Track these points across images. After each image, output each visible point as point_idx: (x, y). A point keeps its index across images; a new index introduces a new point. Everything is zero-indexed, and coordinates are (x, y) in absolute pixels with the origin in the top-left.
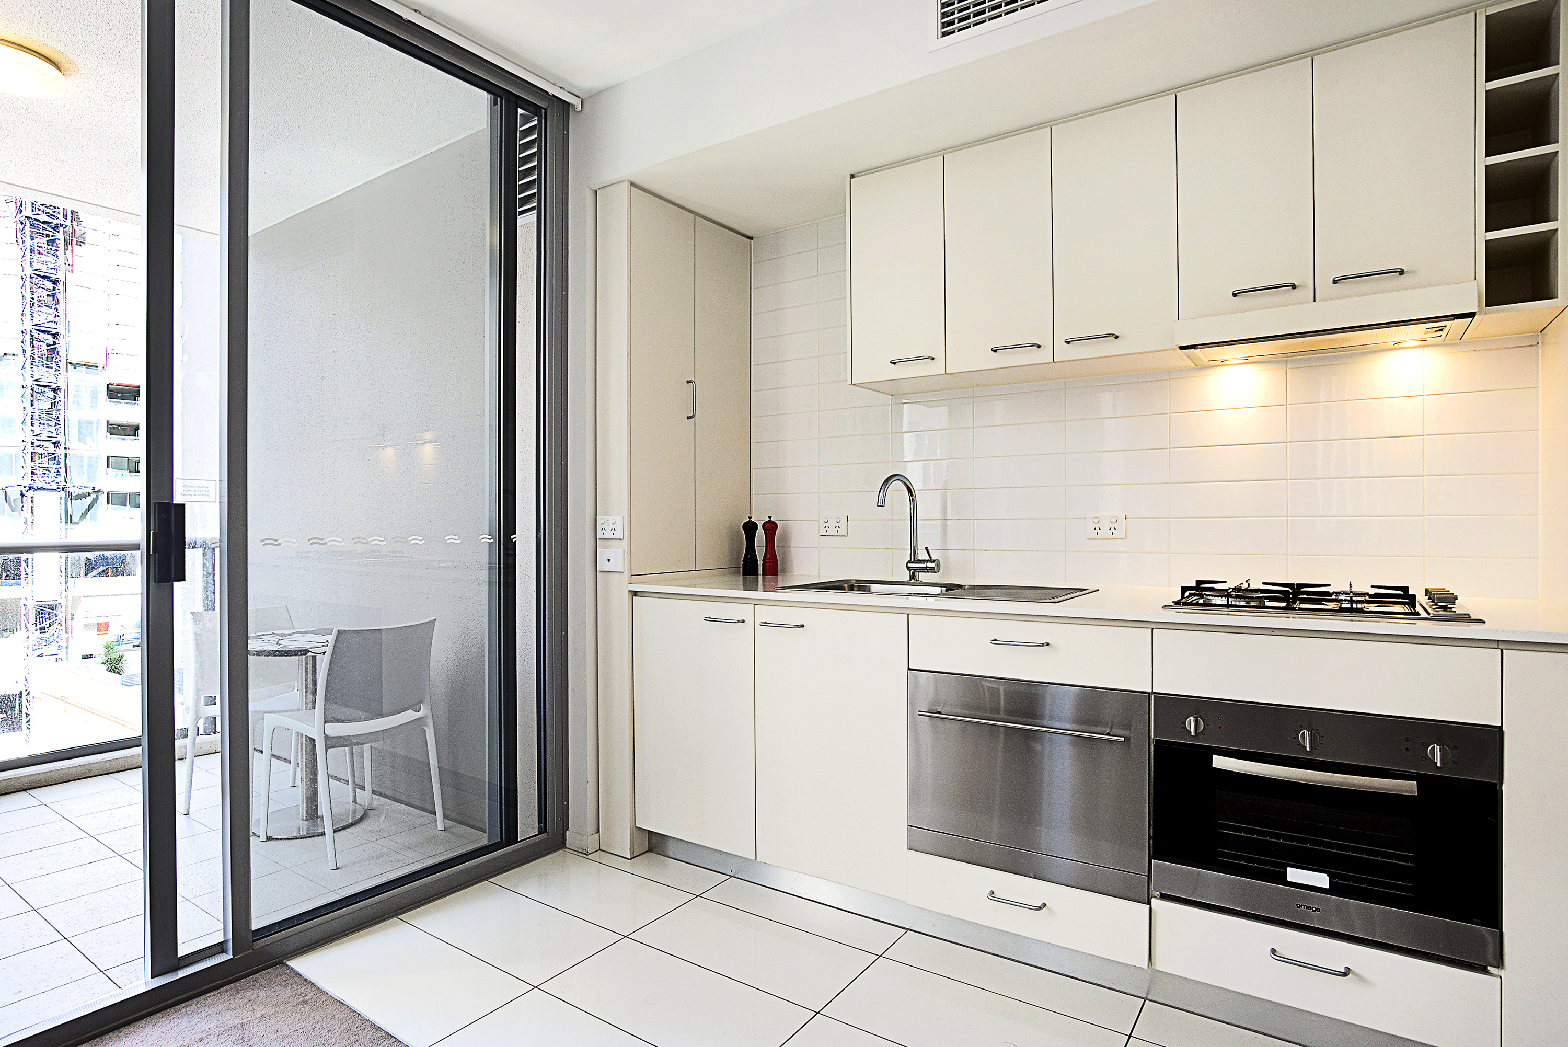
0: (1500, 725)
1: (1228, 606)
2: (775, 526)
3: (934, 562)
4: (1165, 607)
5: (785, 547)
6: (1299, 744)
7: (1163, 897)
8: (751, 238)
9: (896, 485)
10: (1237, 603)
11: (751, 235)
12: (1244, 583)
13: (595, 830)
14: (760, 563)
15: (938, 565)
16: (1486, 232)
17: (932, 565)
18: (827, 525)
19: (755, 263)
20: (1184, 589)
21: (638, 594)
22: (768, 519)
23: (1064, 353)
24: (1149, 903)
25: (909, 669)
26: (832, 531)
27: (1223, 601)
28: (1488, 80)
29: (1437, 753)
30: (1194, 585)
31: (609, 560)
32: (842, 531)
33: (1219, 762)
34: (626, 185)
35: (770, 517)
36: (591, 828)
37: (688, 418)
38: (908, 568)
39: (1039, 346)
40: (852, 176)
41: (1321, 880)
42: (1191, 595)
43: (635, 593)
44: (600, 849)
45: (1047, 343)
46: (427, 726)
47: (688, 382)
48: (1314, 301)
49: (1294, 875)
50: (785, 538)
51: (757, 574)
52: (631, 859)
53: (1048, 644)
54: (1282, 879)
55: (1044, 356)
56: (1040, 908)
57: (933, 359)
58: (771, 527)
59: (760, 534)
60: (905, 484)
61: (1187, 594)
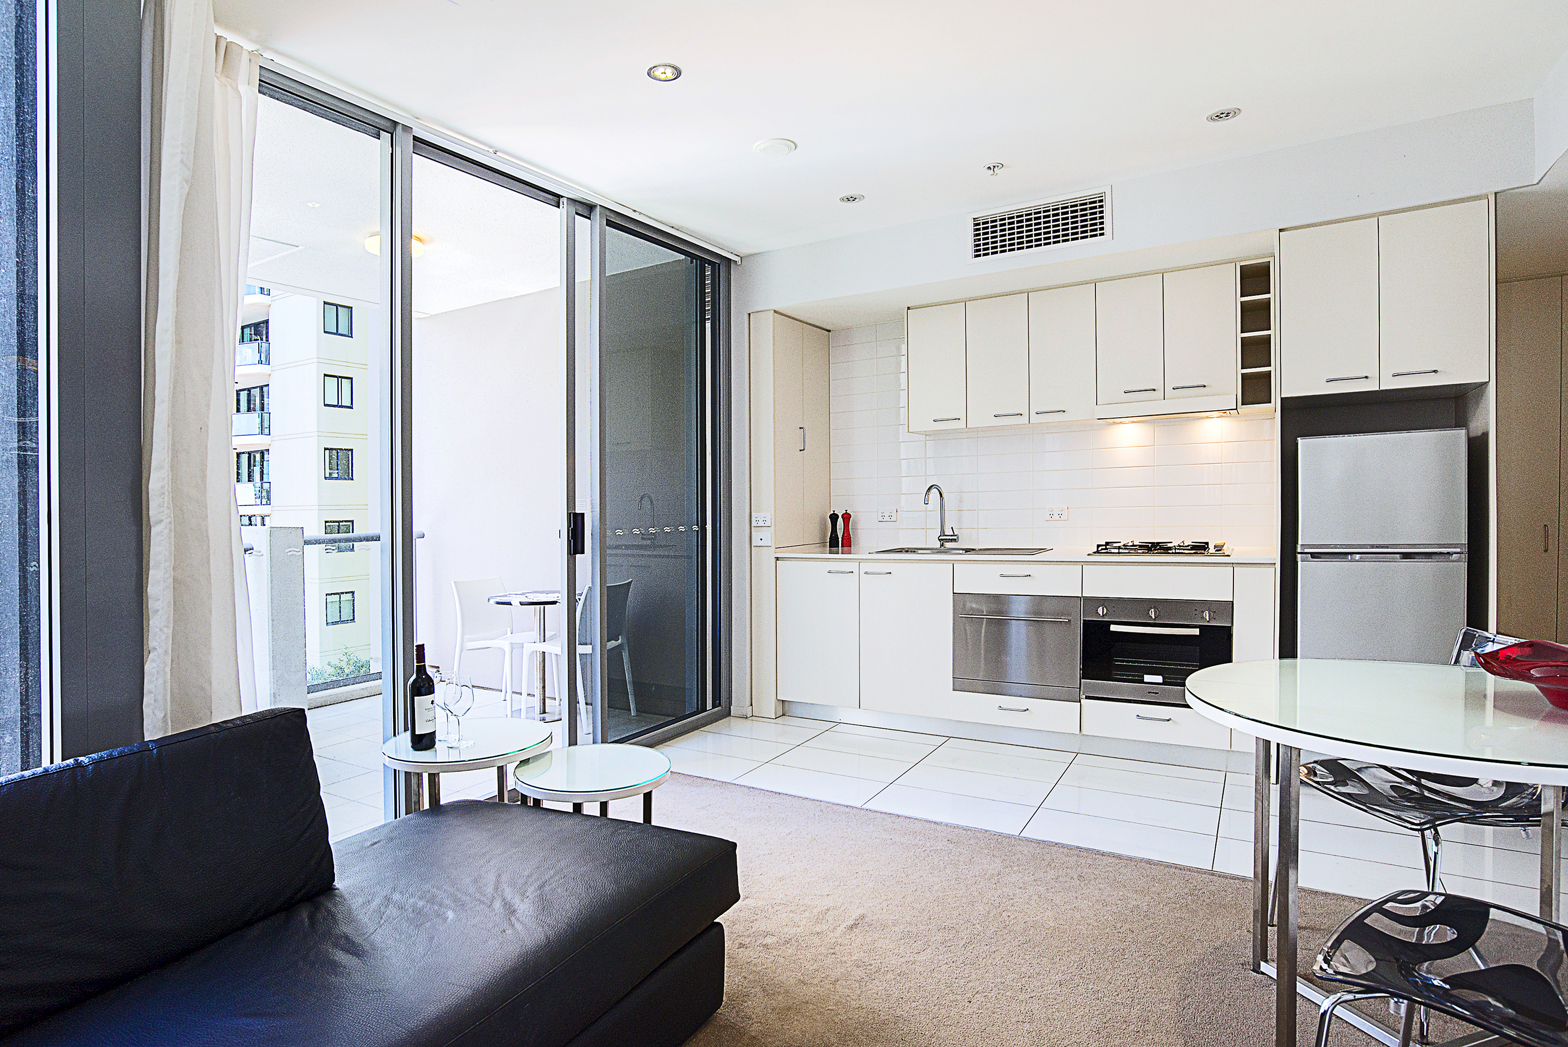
0: (1232, 600)
1: (1119, 553)
2: (850, 516)
3: (956, 536)
4: (1089, 555)
5: (854, 529)
6: (1150, 616)
7: (1087, 698)
8: (829, 331)
9: (934, 491)
10: (1124, 552)
11: (828, 328)
12: (1130, 542)
13: (750, 704)
14: (840, 540)
15: (958, 538)
16: (1242, 369)
17: (955, 537)
18: (883, 515)
19: (832, 347)
20: (1098, 546)
21: (779, 559)
22: (845, 512)
23: (1035, 419)
24: (1080, 702)
25: (954, 593)
26: (887, 518)
27: (1117, 551)
28: (1242, 296)
29: (1206, 615)
30: (1104, 544)
31: (761, 539)
32: (893, 519)
33: (1113, 628)
34: (772, 312)
35: (846, 511)
36: (748, 703)
37: (800, 451)
38: (939, 540)
39: (1021, 415)
40: (909, 308)
41: (1159, 679)
42: (1102, 549)
43: (777, 559)
44: (752, 716)
45: (1026, 413)
46: (624, 649)
47: (800, 428)
48: (1164, 399)
49: (1147, 678)
50: (855, 522)
51: (838, 547)
52: (775, 718)
53: (1030, 576)
54: (1142, 682)
55: (1024, 419)
56: (1025, 710)
57: (959, 419)
58: (847, 517)
59: (840, 520)
60: (939, 490)
61: (1100, 548)
